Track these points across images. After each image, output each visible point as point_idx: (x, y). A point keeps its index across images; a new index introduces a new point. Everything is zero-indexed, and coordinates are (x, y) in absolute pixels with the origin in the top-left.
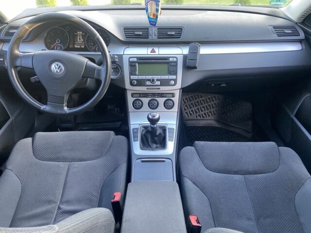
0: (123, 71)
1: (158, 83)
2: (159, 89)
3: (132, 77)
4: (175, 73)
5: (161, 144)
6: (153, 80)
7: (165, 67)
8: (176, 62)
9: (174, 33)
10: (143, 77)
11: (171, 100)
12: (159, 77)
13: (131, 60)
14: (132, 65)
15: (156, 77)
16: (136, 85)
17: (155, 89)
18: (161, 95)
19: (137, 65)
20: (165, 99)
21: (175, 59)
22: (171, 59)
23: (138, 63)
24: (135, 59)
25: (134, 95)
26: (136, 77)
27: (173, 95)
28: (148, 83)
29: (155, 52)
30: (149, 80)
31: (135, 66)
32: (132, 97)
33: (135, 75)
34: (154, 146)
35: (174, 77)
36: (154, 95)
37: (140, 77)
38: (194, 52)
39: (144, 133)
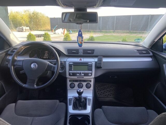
0: (66, 69)
1: (83, 75)
2: (83, 77)
3: (70, 72)
4: (91, 70)
5: (84, 107)
6: (80, 73)
7: (86, 67)
8: (92, 65)
9: (90, 52)
10: (76, 72)
11: (90, 84)
12: (83, 72)
13: (70, 63)
14: (70, 66)
15: (82, 72)
16: (72, 76)
17: (81, 77)
18: (84, 81)
19: (73, 66)
20: (86, 83)
21: (91, 64)
22: (89, 63)
23: (73, 65)
24: (72, 63)
25: (71, 81)
26: (72, 72)
27: (90, 81)
28: (78, 75)
29: (82, 60)
30: (78, 73)
31: (72, 66)
32: (70, 82)
33: (72, 70)
34: (80, 108)
35: (91, 72)
36: (81, 81)
37: (74, 72)
38: (100, 60)
39: (75, 101)
